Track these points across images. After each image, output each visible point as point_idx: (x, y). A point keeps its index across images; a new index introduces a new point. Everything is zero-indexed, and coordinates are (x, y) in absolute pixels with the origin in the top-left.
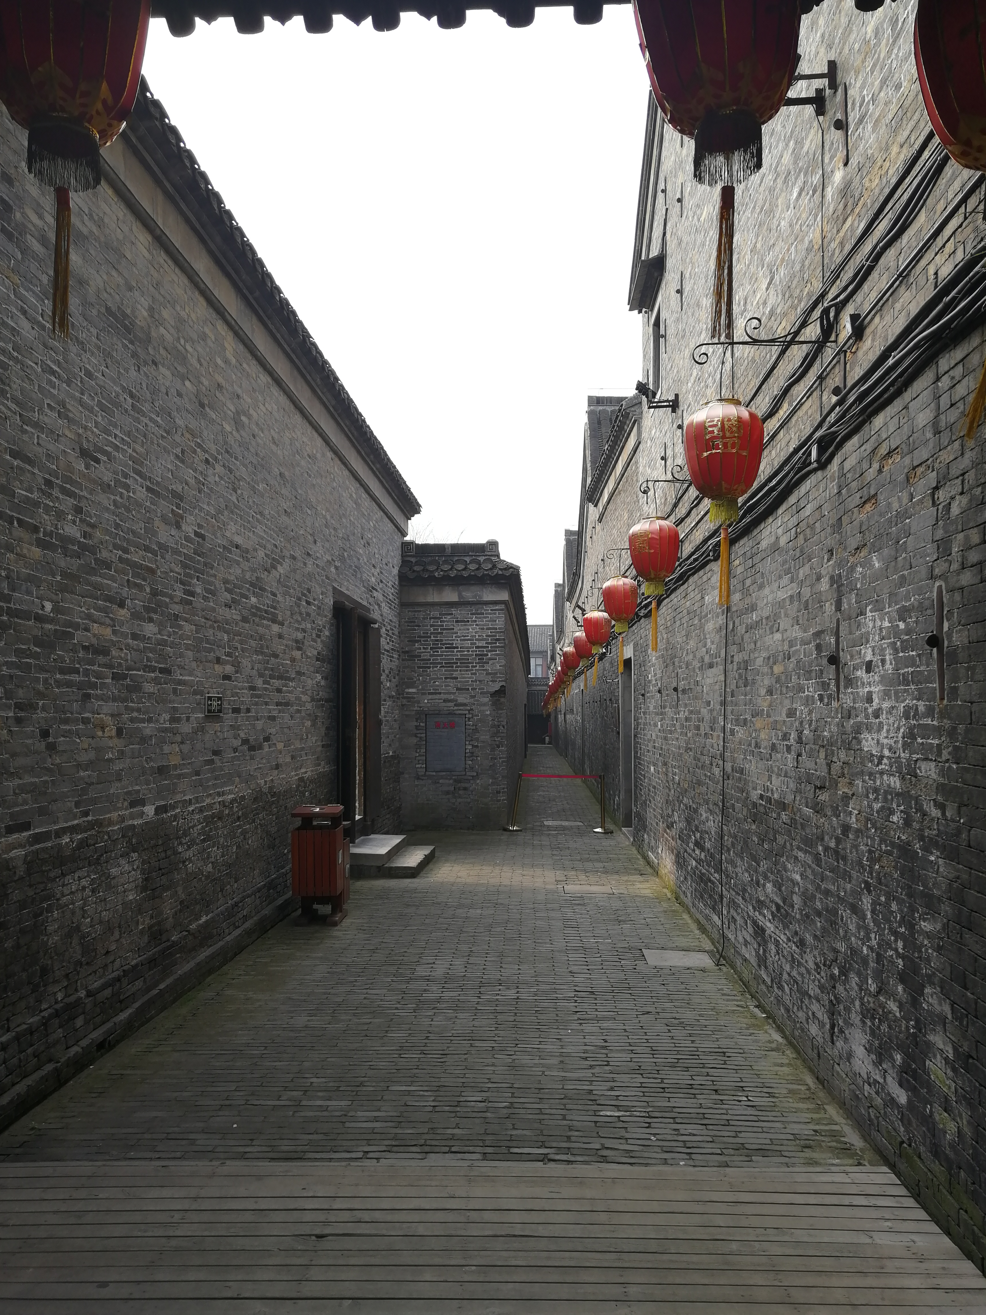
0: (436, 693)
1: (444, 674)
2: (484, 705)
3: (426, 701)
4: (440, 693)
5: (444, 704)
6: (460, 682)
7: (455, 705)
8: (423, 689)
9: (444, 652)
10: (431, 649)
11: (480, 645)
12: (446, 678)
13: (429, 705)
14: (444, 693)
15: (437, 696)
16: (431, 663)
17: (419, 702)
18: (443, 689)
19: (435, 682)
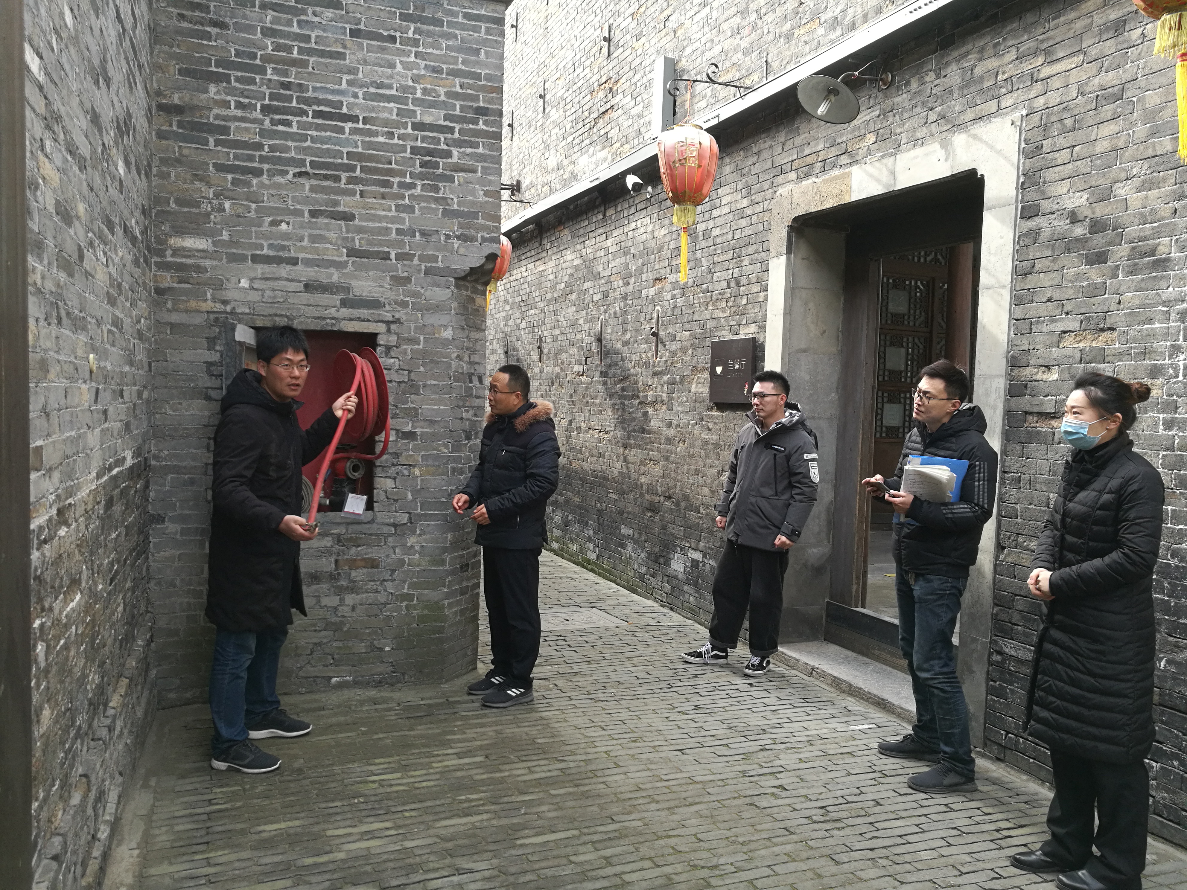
0: (279, 261)
1: (306, 200)
2: (437, 308)
3: (244, 283)
4: (294, 262)
5: (306, 297)
6: (360, 230)
7: (344, 303)
8: (231, 243)
9: (309, 126)
10: (266, 110)
11: (428, 119)
12: (314, 214)
13: (255, 296)
14: (308, 263)
15: (284, 270)
16: (263, 159)
17: (218, 285)
18: (303, 249)
19: (275, 223)
